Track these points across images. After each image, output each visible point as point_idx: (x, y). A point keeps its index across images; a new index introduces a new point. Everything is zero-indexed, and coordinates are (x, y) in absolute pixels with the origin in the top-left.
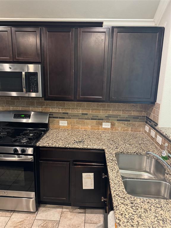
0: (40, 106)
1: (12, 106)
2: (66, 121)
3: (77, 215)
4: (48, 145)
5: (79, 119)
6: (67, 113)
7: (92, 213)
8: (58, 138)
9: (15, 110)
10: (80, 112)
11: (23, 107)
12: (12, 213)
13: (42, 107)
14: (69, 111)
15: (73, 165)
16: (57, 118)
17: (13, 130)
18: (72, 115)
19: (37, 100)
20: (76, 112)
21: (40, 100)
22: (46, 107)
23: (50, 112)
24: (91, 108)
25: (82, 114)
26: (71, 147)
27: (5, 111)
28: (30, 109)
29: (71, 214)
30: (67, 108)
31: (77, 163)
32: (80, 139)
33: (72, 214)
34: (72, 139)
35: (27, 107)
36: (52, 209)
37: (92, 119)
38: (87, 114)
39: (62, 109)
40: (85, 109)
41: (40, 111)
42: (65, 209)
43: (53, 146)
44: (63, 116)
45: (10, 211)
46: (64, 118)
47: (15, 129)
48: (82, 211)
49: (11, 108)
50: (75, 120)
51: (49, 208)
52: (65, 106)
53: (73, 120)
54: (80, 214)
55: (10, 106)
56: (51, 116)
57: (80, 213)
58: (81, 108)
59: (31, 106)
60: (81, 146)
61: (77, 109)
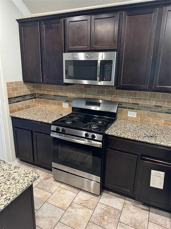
0: (110, 95)
1: (84, 94)
2: (136, 112)
3: (140, 211)
4: (117, 135)
5: (150, 111)
6: (138, 104)
7: (157, 213)
8: (127, 129)
9: (87, 97)
10: (153, 104)
11: (94, 95)
12: (79, 191)
13: (111, 96)
14: (141, 102)
15: (141, 160)
16: (126, 108)
17: (84, 116)
18: (143, 107)
19: (108, 89)
20: (149, 104)
21: (110, 89)
22: (115, 97)
23: (119, 102)
24: (167, 100)
25: (155, 106)
26: (141, 140)
27: (79, 98)
28: (100, 98)
29: (134, 207)
30: (138, 98)
31: (146, 158)
32: (152, 133)
33: (135, 209)
34: (142, 132)
35: (97, 95)
36: (114, 197)
37: (166, 113)
38: (161, 107)
39: (132, 99)
40: (160, 100)
41: (110, 100)
42: (127, 201)
43: (122, 136)
44: (133, 107)
45: (77, 189)
46: (133, 109)
47: (86, 116)
48: (146, 208)
49: (84, 96)
50: (146, 112)
51: (112, 196)
52: (136, 97)
53: (144, 112)
54: (144, 211)
55: (82, 94)
56: (120, 105)
57: (144, 209)
58: (154, 99)
59: (101, 95)
60: (153, 142)
61: (150, 100)
